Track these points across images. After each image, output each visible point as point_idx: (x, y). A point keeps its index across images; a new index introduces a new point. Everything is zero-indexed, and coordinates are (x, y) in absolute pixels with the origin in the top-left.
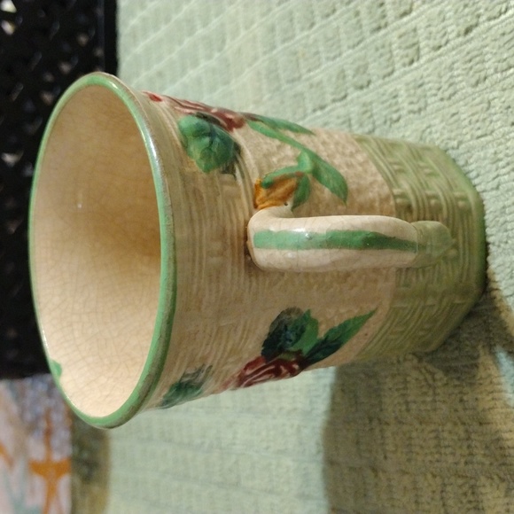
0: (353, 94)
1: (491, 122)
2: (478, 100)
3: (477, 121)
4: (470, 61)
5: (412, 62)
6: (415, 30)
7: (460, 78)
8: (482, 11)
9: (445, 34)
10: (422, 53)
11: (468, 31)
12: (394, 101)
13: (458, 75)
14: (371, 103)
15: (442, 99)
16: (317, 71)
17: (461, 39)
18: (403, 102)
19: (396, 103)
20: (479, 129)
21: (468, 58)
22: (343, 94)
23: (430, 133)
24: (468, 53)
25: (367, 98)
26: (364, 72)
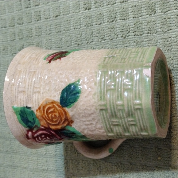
0: (17, 26)
1: (62, 44)
2: (58, 37)
3: (57, 43)
4: (57, 25)
5: (38, 20)
6: (40, 11)
7: (53, 29)
8: (61, 12)
9: (50, 15)
10: (42, 19)
11: (56, 16)
12: (31, 31)
13: (53, 28)
14: (23, 30)
15: (47, 34)
16: (4, 15)
17: (54, 18)
18: (34, 32)
19: (32, 32)
20: (58, 45)
21: (56, 24)
22: (13, 25)
23: (42, 43)
24: (56, 23)
25: (22, 28)
26: (22, 20)
